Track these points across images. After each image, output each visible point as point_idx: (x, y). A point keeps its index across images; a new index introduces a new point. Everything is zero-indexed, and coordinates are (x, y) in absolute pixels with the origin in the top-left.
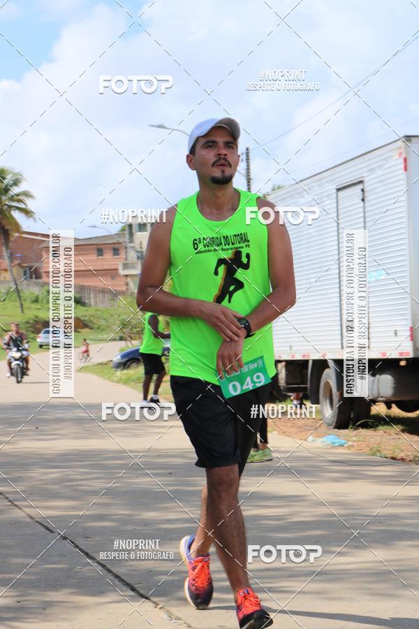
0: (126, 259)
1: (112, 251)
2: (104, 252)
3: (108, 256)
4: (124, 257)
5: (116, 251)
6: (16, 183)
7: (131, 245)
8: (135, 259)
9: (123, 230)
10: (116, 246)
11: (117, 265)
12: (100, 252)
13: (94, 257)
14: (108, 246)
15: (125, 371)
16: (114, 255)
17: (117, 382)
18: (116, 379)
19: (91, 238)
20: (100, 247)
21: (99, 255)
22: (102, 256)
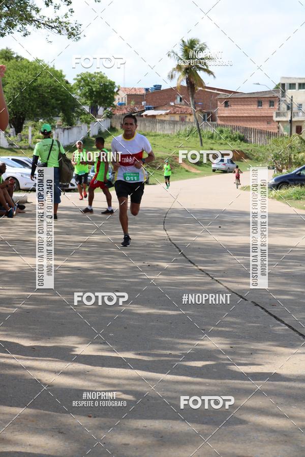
0: (279, 109)
1: (268, 103)
2: (263, 103)
3: (266, 106)
4: (278, 108)
5: (272, 103)
6: (202, 49)
7: (283, 99)
8: (286, 110)
9: (277, 87)
10: (272, 99)
11: (272, 113)
12: (260, 103)
13: (256, 107)
14: (266, 99)
15: (278, 191)
16: (270, 106)
17: (272, 198)
18: (272, 196)
19: (254, 93)
20: (259, 100)
21: (259, 106)
22: (261, 106)
